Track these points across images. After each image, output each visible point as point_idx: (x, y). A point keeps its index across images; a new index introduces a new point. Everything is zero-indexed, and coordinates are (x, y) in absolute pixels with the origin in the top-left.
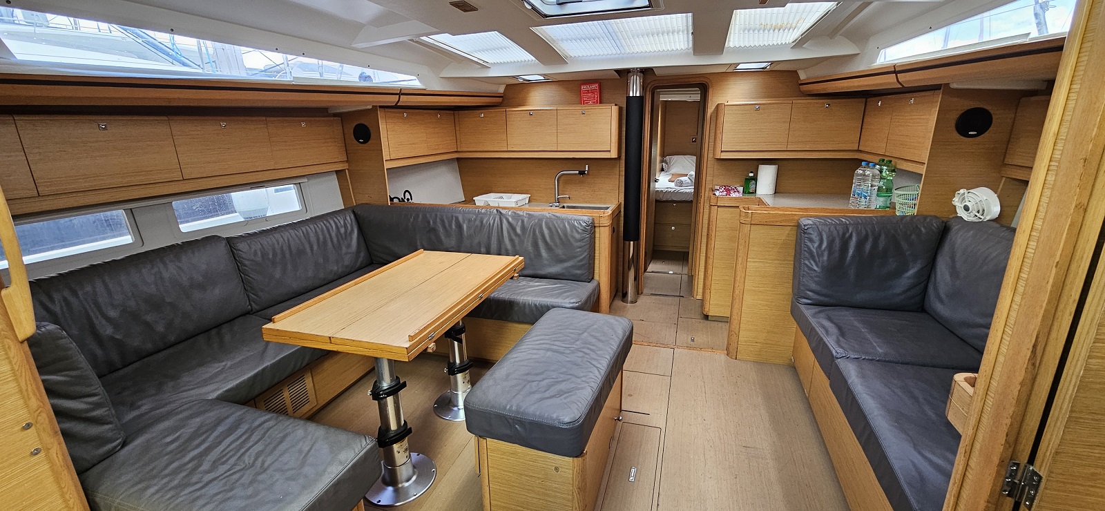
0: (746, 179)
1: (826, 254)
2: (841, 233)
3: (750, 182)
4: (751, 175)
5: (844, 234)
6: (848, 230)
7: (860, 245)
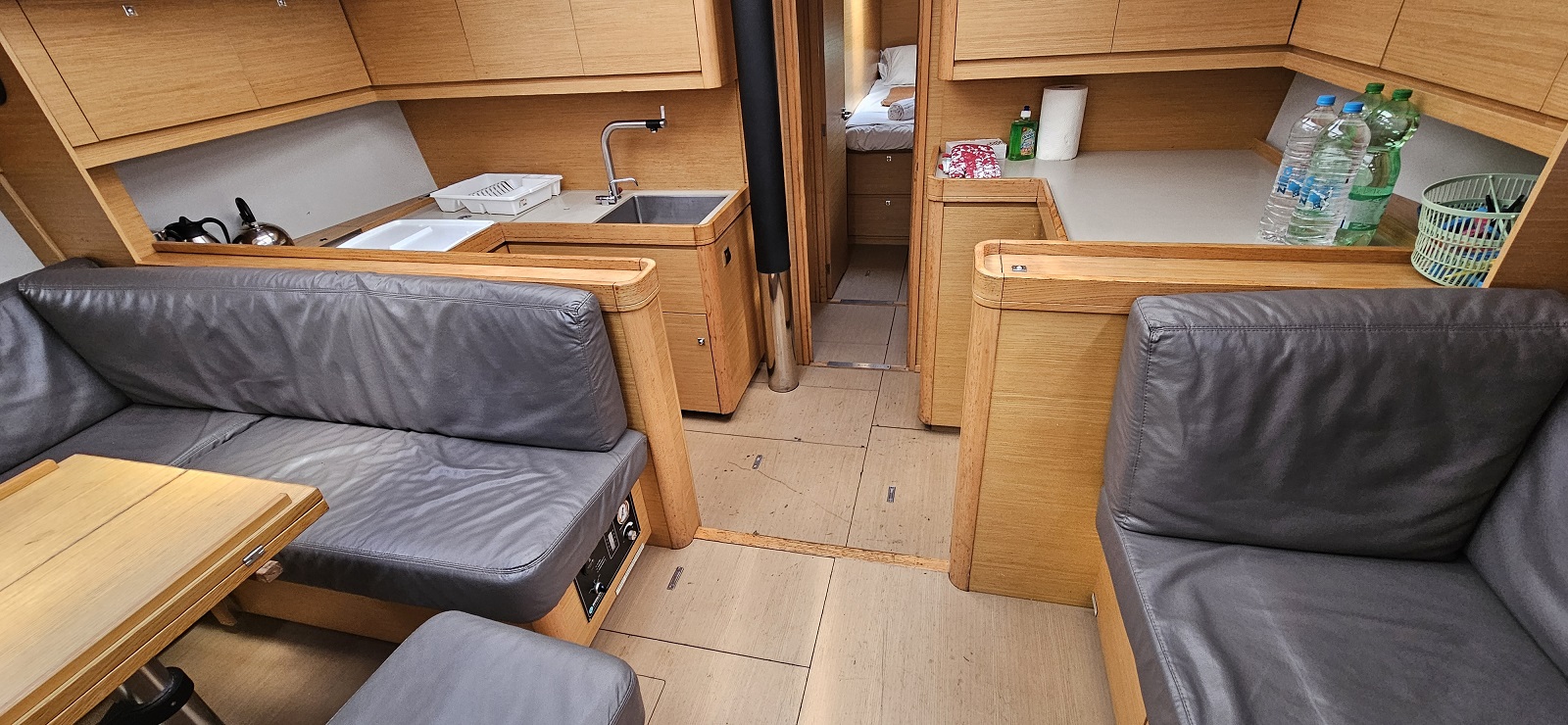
0: (1015, 126)
1: (1208, 413)
2: (1259, 355)
3: (1022, 131)
4: (1026, 114)
5: (1269, 357)
6: (1281, 344)
7: (1315, 389)
